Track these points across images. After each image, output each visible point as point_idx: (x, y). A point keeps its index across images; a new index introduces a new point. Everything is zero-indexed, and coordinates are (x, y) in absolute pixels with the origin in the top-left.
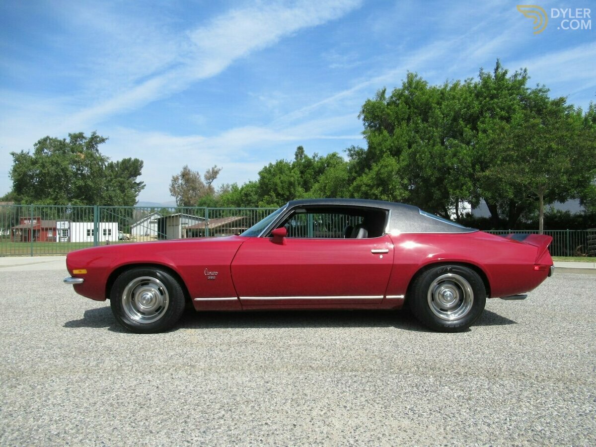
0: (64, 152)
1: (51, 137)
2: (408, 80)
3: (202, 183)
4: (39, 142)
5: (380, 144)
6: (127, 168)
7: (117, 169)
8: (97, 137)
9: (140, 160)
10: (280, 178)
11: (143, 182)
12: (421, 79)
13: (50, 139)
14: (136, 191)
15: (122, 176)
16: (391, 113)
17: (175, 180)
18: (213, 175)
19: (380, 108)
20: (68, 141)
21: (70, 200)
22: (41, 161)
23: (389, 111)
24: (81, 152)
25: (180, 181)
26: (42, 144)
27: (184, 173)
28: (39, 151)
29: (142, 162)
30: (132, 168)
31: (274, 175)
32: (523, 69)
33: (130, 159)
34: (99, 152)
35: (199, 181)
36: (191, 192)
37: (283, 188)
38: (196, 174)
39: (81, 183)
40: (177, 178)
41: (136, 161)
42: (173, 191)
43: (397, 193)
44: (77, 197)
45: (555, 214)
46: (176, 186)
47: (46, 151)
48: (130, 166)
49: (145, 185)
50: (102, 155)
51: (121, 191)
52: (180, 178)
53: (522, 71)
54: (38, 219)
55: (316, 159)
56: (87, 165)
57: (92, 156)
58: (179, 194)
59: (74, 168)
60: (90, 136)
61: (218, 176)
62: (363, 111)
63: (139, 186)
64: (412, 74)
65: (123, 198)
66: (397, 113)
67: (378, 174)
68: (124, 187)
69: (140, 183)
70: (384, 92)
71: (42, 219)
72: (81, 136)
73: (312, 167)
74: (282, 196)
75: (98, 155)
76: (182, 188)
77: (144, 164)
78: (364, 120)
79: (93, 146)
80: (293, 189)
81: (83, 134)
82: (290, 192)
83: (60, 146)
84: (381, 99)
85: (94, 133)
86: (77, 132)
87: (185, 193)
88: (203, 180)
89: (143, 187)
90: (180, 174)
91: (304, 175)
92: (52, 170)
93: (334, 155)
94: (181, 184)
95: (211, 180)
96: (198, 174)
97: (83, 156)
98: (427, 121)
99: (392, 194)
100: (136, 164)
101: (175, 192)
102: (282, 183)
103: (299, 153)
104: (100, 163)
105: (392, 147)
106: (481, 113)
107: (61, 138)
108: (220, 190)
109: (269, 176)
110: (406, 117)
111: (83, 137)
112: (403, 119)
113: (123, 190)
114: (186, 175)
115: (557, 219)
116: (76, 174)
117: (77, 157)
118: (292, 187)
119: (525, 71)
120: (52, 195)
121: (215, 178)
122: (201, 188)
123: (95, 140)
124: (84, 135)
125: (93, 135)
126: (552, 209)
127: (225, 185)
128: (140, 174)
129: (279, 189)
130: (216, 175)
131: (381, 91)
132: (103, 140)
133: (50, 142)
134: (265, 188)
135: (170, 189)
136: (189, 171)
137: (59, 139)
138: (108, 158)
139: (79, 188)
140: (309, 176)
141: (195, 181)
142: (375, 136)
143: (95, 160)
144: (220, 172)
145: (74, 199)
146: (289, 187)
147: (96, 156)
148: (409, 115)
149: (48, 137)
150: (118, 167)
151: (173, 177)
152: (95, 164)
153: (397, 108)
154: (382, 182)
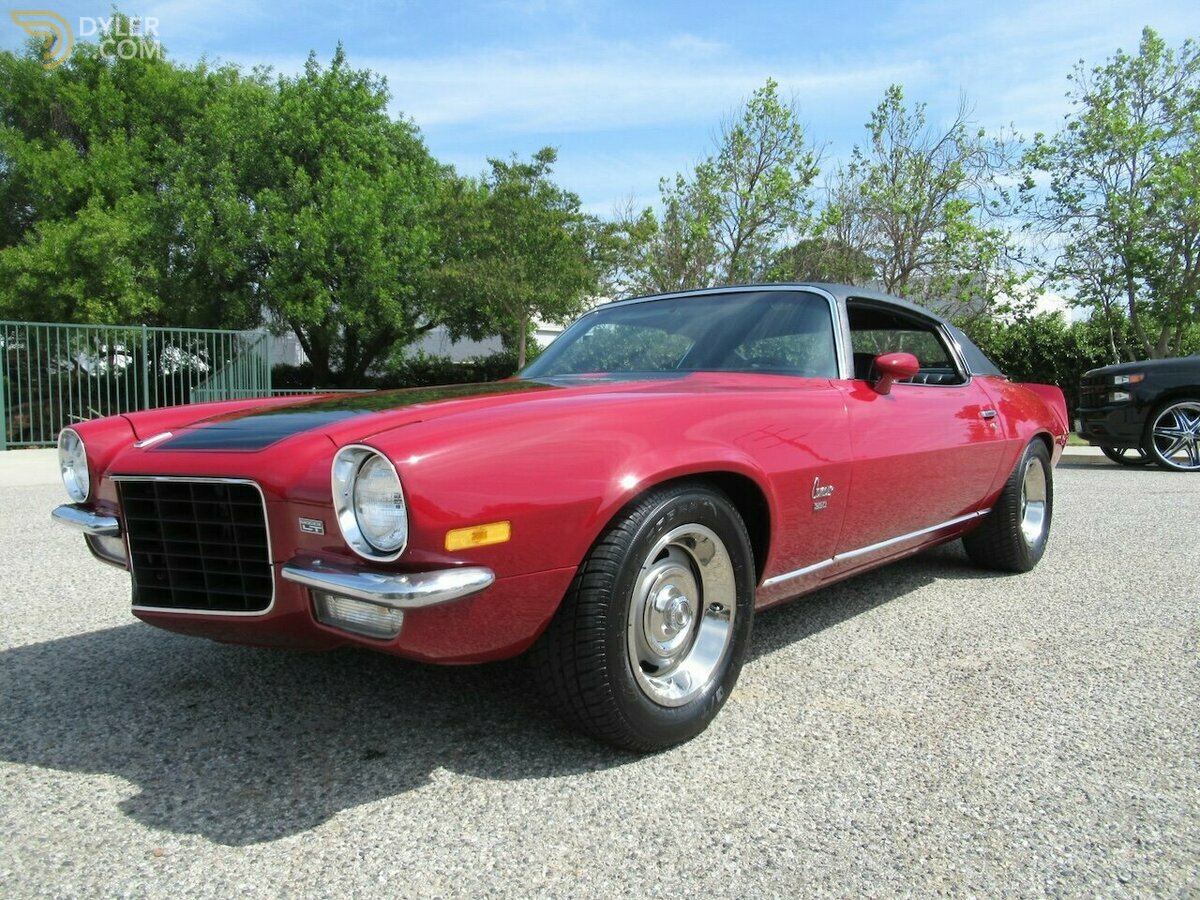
23: (70, 95)
32: (381, 76)
43: (129, 298)
45: (426, 363)
53: (379, 81)
66: (93, 104)
67: (72, 246)
99: (114, 300)
106: (321, 148)
115: (431, 371)
119: (384, 81)
126: (420, 353)
148: (127, 117)
153: (94, 92)
154: (84, 266)
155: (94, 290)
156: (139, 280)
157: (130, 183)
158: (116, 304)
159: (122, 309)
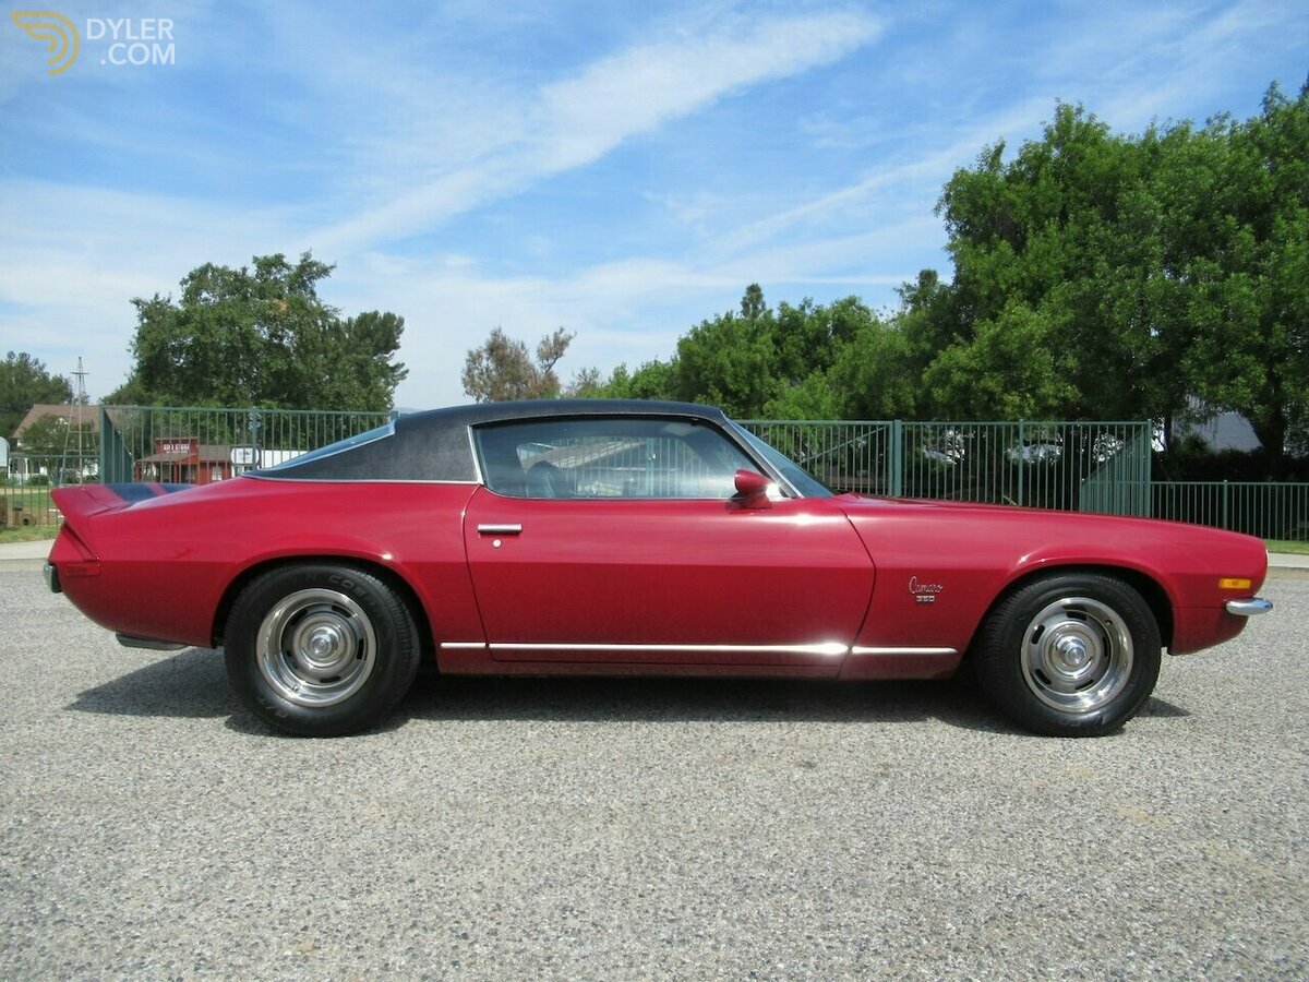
0: (245, 298)
1: (214, 265)
2: (1060, 122)
3: (531, 367)
4: (192, 277)
5: (992, 274)
6: (369, 334)
7: (347, 336)
8: (315, 264)
9: (397, 316)
10: (729, 354)
11: (403, 364)
12: (1092, 117)
13: (215, 270)
14: (388, 384)
15: (360, 349)
16: (1018, 201)
17: (474, 359)
18: (555, 348)
19: (991, 189)
20: (252, 271)
21: (257, 401)
22: (197, 317)
23: (1012, 196)
24: (280, 297)
25: (484, 363)
26: (199, 280)
27: (493, 344)
28: (191, 295)
29: (401, 321)
30: (380, 333)
31: (714, 349)
33: (376, 313)
34: (318, 296)
35: (525, 363)
36: (508, 386)
37: (735, 376)
38: (520, 346)
39: (279, 364)
40: (479, 356)
41: (389, 317)
42: (470, 382)
43: (1047, 389)
44: (272, 395)
46: (476, 372)
47: (205, 295)
48: (376, 330)
49: (407, 371)
50: (322, 304)
51: (361, 381)
52: (485, 355)
54: (193, 443)
55: (808, 312)
56: (291, 327)
57: (302, 305)
58: (482, 391)
59: (264, 333)
60: (298, 263)
61: (566, 351)
62: (948, 197)
63: (393, 374)
64: (1067, 108)
65: (365, 398)
66: (1032, 200)
67: (995, 342)
68: (367, 374)
69: (398, 366)
70: (999, 151)
71: (203, 443)
72: (278, 261)
73: (800, 330)
74: (735, 395)
75: (315, 305)
76: (488, 377)
77: (406, 325)
78: (948, 217)
79: (304, 285)
80: (758, 380)
81: (283, 257)
82: (751, 385)
83: (236, 284)
84: (991, 166)
85: (307, 256)
86: (271, 254)
87: (496, 387)
88: (533, 358)
89: (403, 376)
90: (485, 347)
91: (782, 349)
92: (222, 336)
93: (852, 302)
94: (487, 369)
95: (551, 361)
96: (523, 346)
97: (284, 307)
98: (1114, 219)
99: (1032, 391)
100: (389, 325)
101: (472, 386)
102: (733, 366)
103: (751, 300)
104: (320, 322)
105: (1023, 279)
107: (235, 267)
108: (577, 382)
109: (704, 351)
110: (1057, 210)
111: (284, 265)
112: (1047, 217)
113: (365, 380)
114: (498, 347)
116: (268, 346)
117: (271, 308)
118: (755, 375)
120: (222, 392)
121: (561, 355)
122: (531, 377)
123: (309, 271)
124: (285, 260)
125: (305, 260)
127: (588, 372)
128: (396, 347)
129: (728, 380)
130: (562, 349)
131: (993, 149)
132: (325, 271)
133: (213, 276)
134: (693, 378)
135: (464, 379)
136: (504, 339)
137: (232, 269)
138: (335, 310)
139: (277, 375)
140: (794, 350)
141: (518, 362)
142: (978, 255)
143: (307, 314)
144: (571, 343)
145: (265, 401)
146: (749, 375)
147: (312, 306)
148: (1064, 206)
149: (209, 266)
150: (349, 330)
151: (471, 354)
152: (309, 323)
153: (1034, 188)
154: (1004, 361)
155: (1013, 385)
156: (1056, 369)
157: (1062, 271)
158: (1034, 396)
159: (1040, 400)
